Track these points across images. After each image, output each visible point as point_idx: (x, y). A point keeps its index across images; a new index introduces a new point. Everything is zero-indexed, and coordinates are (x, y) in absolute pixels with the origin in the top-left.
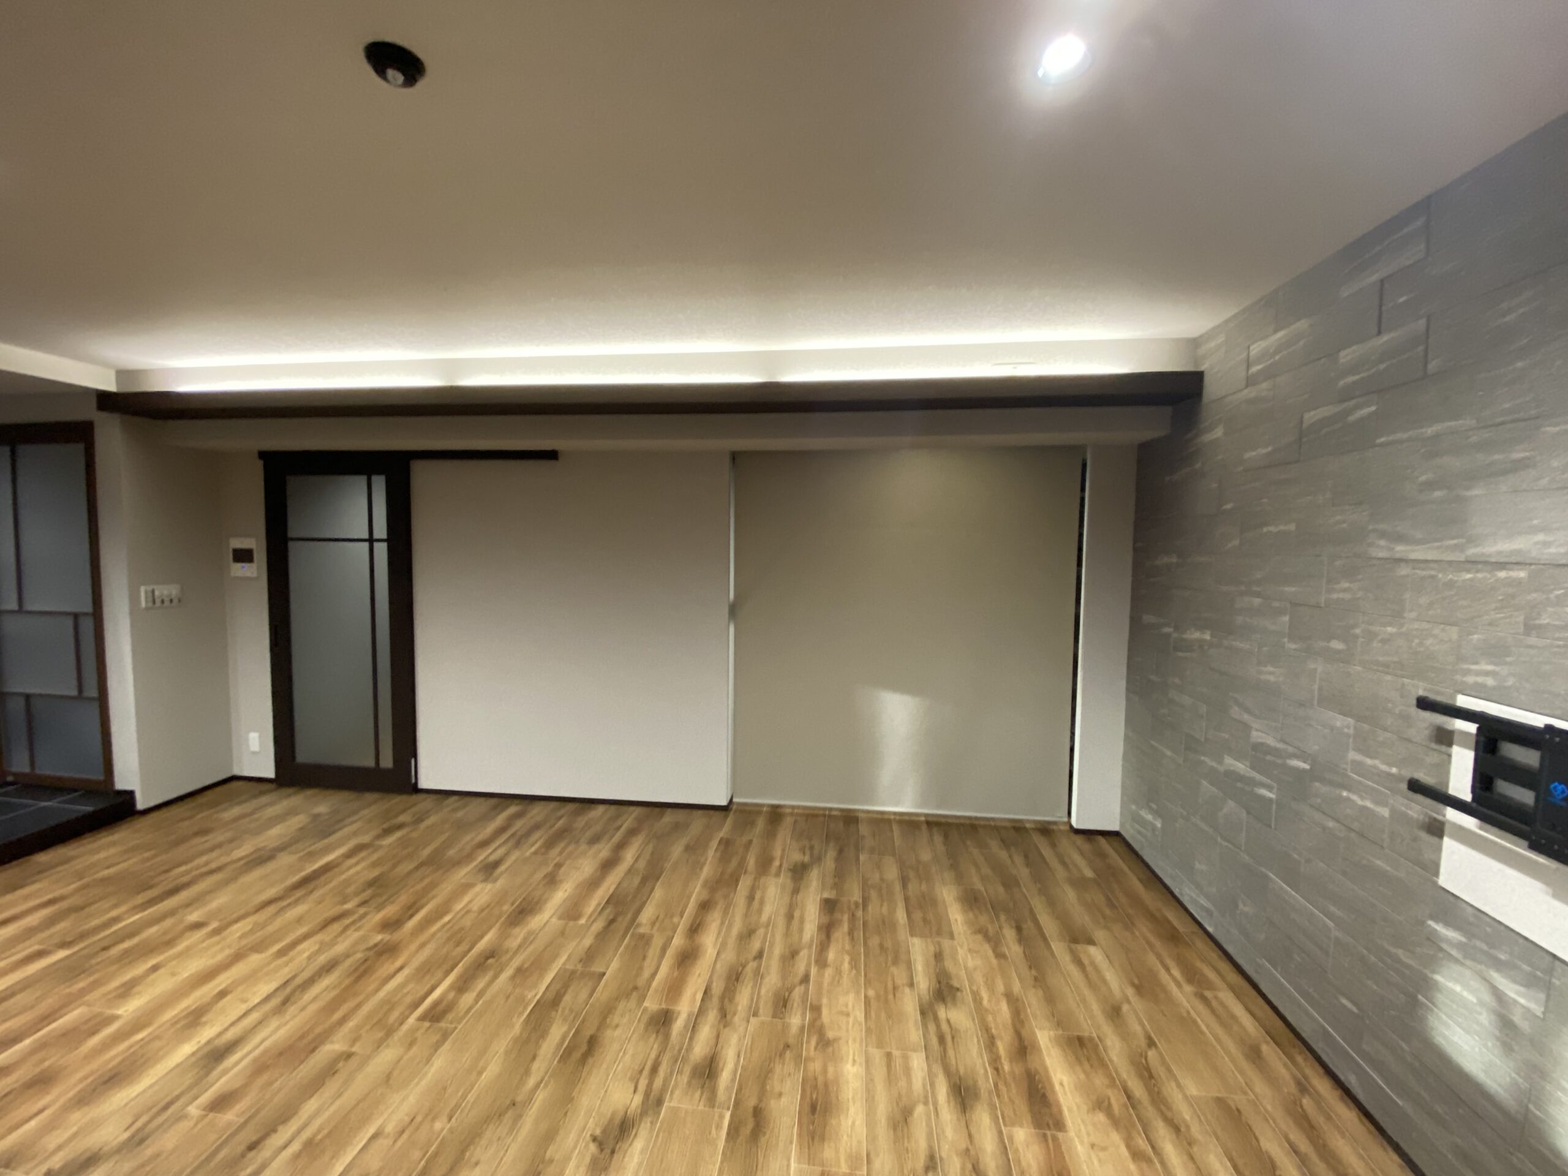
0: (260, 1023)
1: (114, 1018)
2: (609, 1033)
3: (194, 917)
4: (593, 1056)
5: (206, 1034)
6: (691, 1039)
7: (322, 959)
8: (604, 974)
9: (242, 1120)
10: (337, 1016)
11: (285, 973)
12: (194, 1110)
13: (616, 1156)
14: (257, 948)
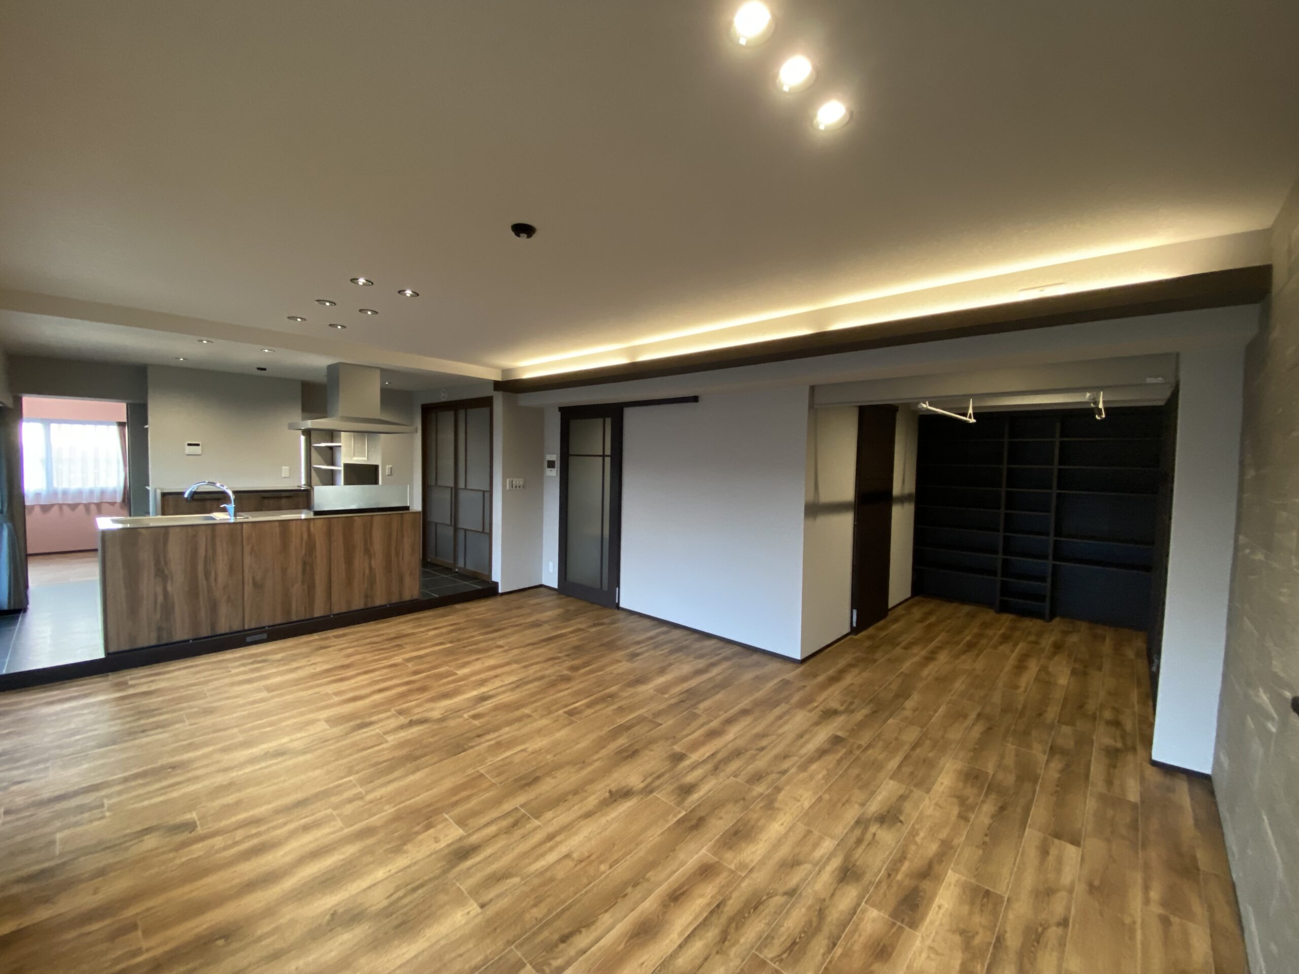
0: (504, 692)
1: (456, 674)
2: (647, 752)
3: (500, 643)
4: (631, 758)
5: (483, 689)
6: (688, 772)
7: (539, 674)
8: (662, 724)
9: (480, 725)
10: (533, 699)
11: (522, 675)
12: (466, 716)
13: (615, 803)
14: (516, 662)
